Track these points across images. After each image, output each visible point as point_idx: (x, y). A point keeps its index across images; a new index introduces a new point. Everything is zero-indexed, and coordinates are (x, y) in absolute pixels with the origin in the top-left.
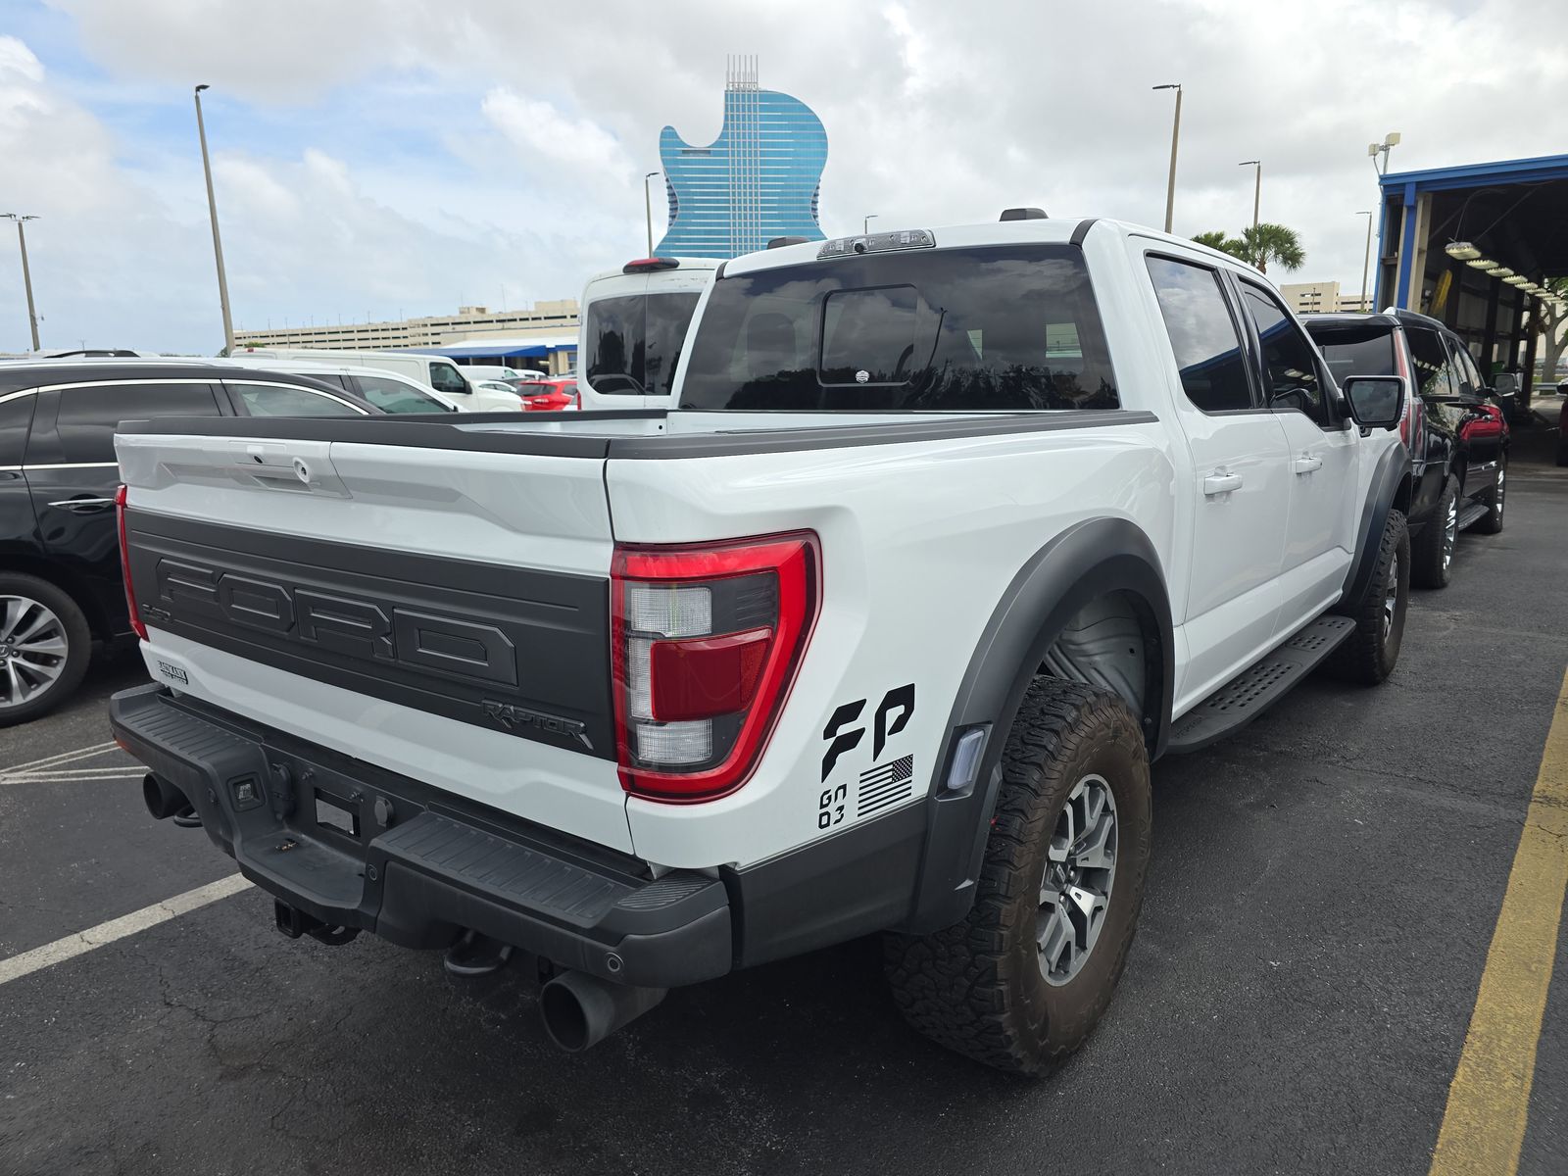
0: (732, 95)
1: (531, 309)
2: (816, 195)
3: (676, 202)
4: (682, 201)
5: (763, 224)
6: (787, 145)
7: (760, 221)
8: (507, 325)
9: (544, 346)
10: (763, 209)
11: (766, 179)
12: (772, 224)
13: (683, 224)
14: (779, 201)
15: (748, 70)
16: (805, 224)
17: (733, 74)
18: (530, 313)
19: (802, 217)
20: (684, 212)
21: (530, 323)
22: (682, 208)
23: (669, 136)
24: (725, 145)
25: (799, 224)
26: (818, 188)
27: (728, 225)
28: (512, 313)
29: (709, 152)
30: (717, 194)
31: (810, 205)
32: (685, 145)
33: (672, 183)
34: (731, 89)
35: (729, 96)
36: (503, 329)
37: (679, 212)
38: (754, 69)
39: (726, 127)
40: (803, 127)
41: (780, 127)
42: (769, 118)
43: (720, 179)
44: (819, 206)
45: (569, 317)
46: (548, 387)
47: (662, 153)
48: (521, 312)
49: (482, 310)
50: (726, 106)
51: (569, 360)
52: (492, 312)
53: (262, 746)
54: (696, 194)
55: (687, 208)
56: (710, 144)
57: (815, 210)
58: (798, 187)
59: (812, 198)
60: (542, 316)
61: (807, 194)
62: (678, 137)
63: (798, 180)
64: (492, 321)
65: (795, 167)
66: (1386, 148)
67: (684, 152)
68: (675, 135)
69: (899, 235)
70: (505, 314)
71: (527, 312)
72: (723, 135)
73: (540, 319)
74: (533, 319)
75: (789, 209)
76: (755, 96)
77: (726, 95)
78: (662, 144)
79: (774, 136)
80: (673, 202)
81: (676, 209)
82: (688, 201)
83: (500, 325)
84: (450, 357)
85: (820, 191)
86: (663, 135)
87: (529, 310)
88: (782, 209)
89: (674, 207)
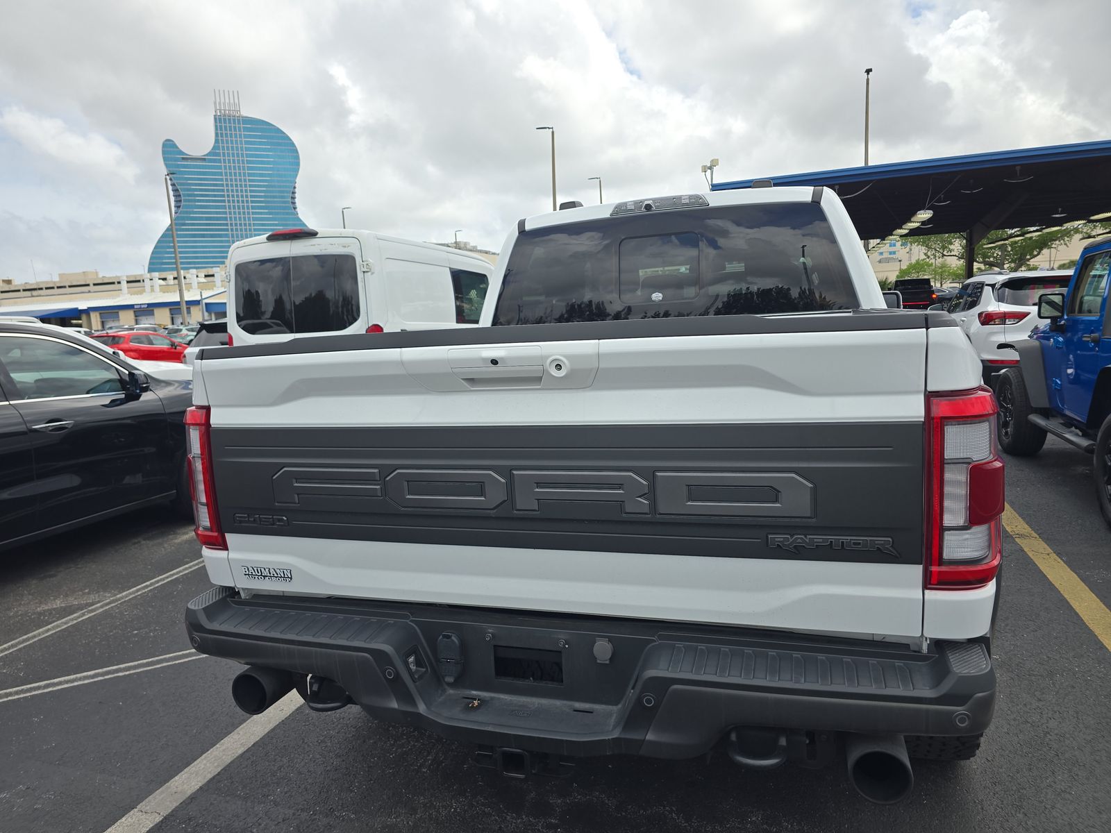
0: (220, 119)
1: (56, 279)
2: (294, 193)
3: (180, 196)
4: (184, 195)
5: (253, 213)
6: (267, 156)
7: (251, 211)
8: (35, 293)
9: (77, 308)
10: (252, 202)
11: (253, 181)
12: (261, 213)
13: (187, 213)
14: (265, 197)
15: (232, 101)
16: (287, 214)
17: (220, 103)
18: (54, 282)
19: (285, 208)
20: (187, 203)
21: (56, 291)
22: (185, 201)
23: (169, 149)
24: (218, 154)
25: (283, 214)
26: (295, 188)
27: (226, 213)
28: (37, 283)
29: (204, 160)
30: (214, 190)
31: (290, 200)
32: (181, 153)
33: (175, 182)
34: (219, 114)
35: (217, 119)
36: (32, 296)
37: (183, 203)
38: (236, 101)
39: (217, 141)
40: (279, 144)
41: (260, 143)
42: (250, 136)
43: (216, 180)
44: (296, 200)
45: (91, 285)
46: (117, 339)
47: (165, 159)
48: (47, 282)
49: (9, 282)
50: (216, 126)
51: (101, 318)
52: (18, 282)
53: (412, 621)
54: (196, 190)
55: (189, 201)
56: (205, 153)
57: (294, 203)
58: (280, 187)
59: (291, 195)
60: (67, 284)
61: (287, 192)
62: (177, 147)
63: (278, 181)
64: (19, 291)
65: (275, 172)
66: (710, 168)
67: (183, 158)
68: (174, 146)
69: (680, 198)
70: (32, 284)
71: (52, 282)
72: (214, 148)
73: (65, 287)
74: (58, 287)
75: (274, 202)
76: (239, 120)
77: (215, 119)
78: (164, 153)
79: (256, 149)
80: (177, 196)
81: (180, 201)
82: (189, 195)
83: (28, 293)
84: (35, 317)
85: (296, 190)
86: (164, 145)
87: (54, 280)
88: (268, 202)
89: (178, 199)
